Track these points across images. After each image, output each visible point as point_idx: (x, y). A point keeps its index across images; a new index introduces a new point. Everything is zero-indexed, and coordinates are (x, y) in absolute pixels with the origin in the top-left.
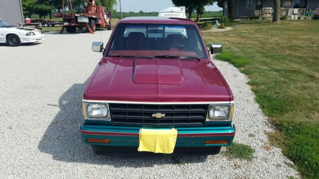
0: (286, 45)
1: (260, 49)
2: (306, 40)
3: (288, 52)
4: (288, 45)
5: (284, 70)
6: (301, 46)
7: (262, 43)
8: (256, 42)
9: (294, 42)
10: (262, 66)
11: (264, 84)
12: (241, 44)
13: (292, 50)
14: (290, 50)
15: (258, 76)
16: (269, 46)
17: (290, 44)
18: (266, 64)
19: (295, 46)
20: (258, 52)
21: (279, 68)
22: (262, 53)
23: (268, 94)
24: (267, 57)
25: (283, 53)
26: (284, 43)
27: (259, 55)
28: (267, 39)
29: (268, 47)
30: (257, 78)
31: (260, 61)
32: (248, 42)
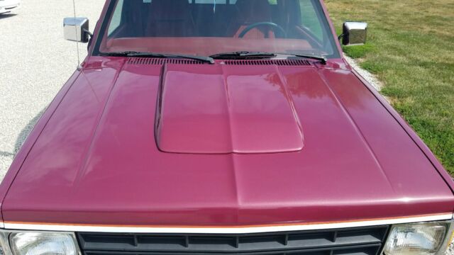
0: (420, 16)
1: (380, 24)
2: (449, 8)
3: (427, 29)
4: (423, 16)
5: (437, 65)
6: (445, 17)
7: (380, 13)
8: (370, 11)
9: (432, 11)
10: (395, 54)
11: (411, 93)
12: (346, 14)
13: (433, 24)
14: (429, 25)
15: (396, 77)
16: (392, 17)
17: (425, 14)
18: (401, 53)
19: (434, 17)
20: (379, 29)
21: (426, 59)
22: (386, 29)
23: (427, 116)
24: (397, 38)
25: (420, 30)
26: (416, 14)
27: (382, 34)
28: (386, 6)
29: (393, 20)
30: (394, 82)
31: (388, 46)
32: (357, 10)
